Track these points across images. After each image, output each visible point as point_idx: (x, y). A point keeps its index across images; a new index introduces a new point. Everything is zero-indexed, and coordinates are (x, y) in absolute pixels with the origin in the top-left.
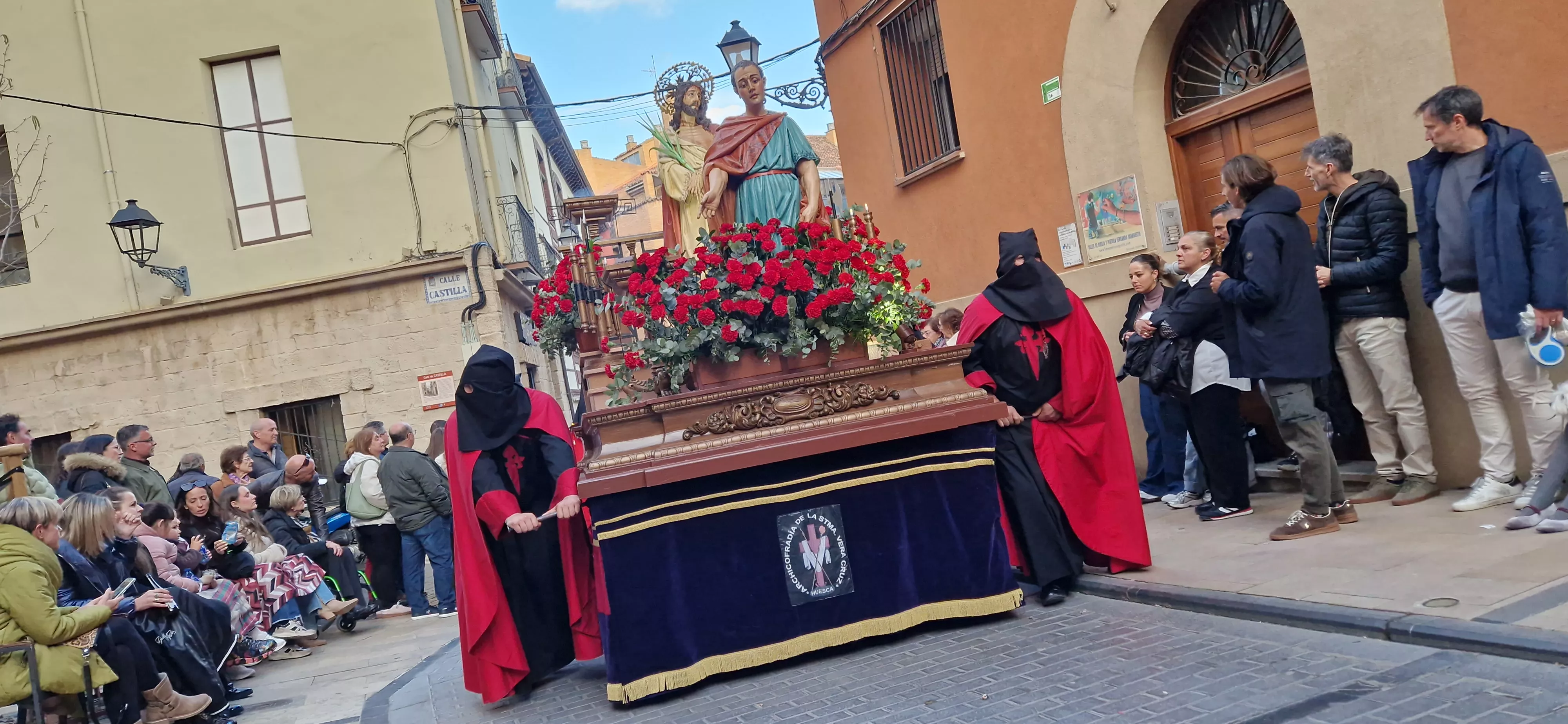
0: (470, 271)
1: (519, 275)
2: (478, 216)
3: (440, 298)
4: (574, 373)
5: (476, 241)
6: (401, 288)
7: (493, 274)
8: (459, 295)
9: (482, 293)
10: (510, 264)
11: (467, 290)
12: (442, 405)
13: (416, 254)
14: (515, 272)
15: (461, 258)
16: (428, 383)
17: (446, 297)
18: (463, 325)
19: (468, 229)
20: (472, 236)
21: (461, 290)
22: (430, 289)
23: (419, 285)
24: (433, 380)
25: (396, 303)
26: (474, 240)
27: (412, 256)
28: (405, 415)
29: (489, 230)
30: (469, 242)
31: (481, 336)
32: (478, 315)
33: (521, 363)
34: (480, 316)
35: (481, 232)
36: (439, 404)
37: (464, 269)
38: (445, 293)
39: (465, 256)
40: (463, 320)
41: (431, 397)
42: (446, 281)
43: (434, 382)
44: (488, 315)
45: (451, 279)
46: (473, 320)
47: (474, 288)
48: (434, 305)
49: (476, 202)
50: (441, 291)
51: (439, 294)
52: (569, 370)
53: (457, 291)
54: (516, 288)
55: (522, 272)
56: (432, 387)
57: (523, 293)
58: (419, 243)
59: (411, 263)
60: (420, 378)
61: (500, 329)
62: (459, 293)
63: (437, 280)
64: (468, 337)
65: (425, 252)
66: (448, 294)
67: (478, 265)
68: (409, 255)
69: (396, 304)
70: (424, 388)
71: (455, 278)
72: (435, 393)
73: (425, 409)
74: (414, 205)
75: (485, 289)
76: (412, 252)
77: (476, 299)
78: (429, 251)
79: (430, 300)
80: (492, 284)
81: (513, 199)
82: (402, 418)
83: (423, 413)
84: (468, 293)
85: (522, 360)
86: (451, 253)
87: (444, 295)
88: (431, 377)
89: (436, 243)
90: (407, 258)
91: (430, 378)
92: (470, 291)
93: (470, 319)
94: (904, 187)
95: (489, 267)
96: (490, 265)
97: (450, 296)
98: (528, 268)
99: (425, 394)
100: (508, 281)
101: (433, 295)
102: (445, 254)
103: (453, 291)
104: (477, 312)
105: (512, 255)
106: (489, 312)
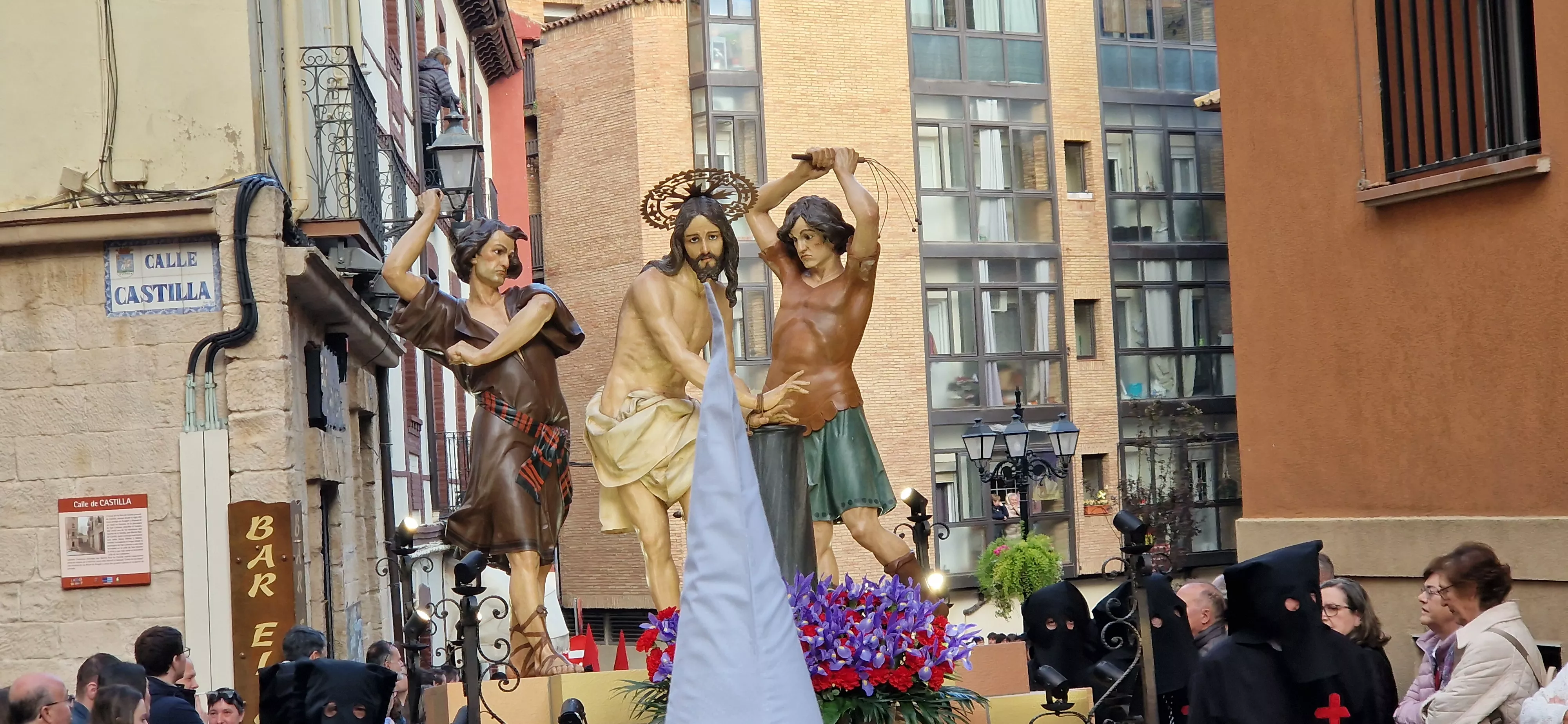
0: (227, 245)
1: (333, 251)
2: (259, 103)
3: (139, 307)
4: (405, 480)
5: (249, 169)
6: (48, 266)
7: (281, 257)
8: (189, 304)
9: (249, 308)
10: (313, 221)
11: (211, 289)
12: (110, 581)
13: (94, 186)
14: (326, 245)
15: (207, 212)
16: (83, 520)
17: (155, 304)
18: (190, 380)
19: (233, 137)
20: (240, 156)
21: (196, 291)
22: (119, 281)
23: (92, 264)
24: (96, 514)
25: (27, 306)
26: (245, 166)
27: (84, 190)
28: (14, 595)
29: (275, 133)
30: (230, 172)
31: (231, 417)
32: (231, 360)
33: (311, 482)
34: (236, 364)
35: (262, 145)
36: (105, 578)
37: (211, 239)
38: (155, 293)
39: (219, 208)
40: (192, 369)
41: (87, 556)
42: (160, 263)
43: (100, 520)
44: (262, 364)
45: (174, 259)
46: (217, 369)
47: (231, 292)
48: (123, 321)
49: (259, 69)
50: (144, 289)
51: (139, 294)
52: (399, 475)
53: (184, 293)
54: (322, 286)
55: (341, 245)
56: (91, 530)
57: (335, 298)
58: (106, 159)
59: (80, 212)
60: (66, 505)
61: (282, 403)
62: (190, 298)
63: (138, 259)
64: (200, 414)
65: (118, 185)
66: (161, 299)
67: (248, 232)
68: (76, 188)
69: (29, 308)
70: (72, 532)
71: (185, 258)
72: (97, 546)
73: (68, 586)
74: (105, 65)
75: (257, 296)
76: (85, 180)
77: (232, 321)
78: (127, 184)
79: (116, 307)
80: (277, 287)
81: (344, 53)
82: (8, 602)
83: (61, 596)
84: (212, 300)
85: (314, 474)
86: (181, 194)
87: (151, 297)
88: (94, 504)
89: (147, 163)
90: (71, 197)
91: (90, 509)
92: (220, 296)
93: (209, 368)
94: (1379, 208)
95: (274, 242)
96: (277, 237)
97: (167, 304)
98: (358, 238)
99: (73, 547)
100: (314, 277)
101: (124, 295)
102: (169, 195)
103: (175, 291)
104: (230, 353)
105: (322, 199)
106: (260, 357)
